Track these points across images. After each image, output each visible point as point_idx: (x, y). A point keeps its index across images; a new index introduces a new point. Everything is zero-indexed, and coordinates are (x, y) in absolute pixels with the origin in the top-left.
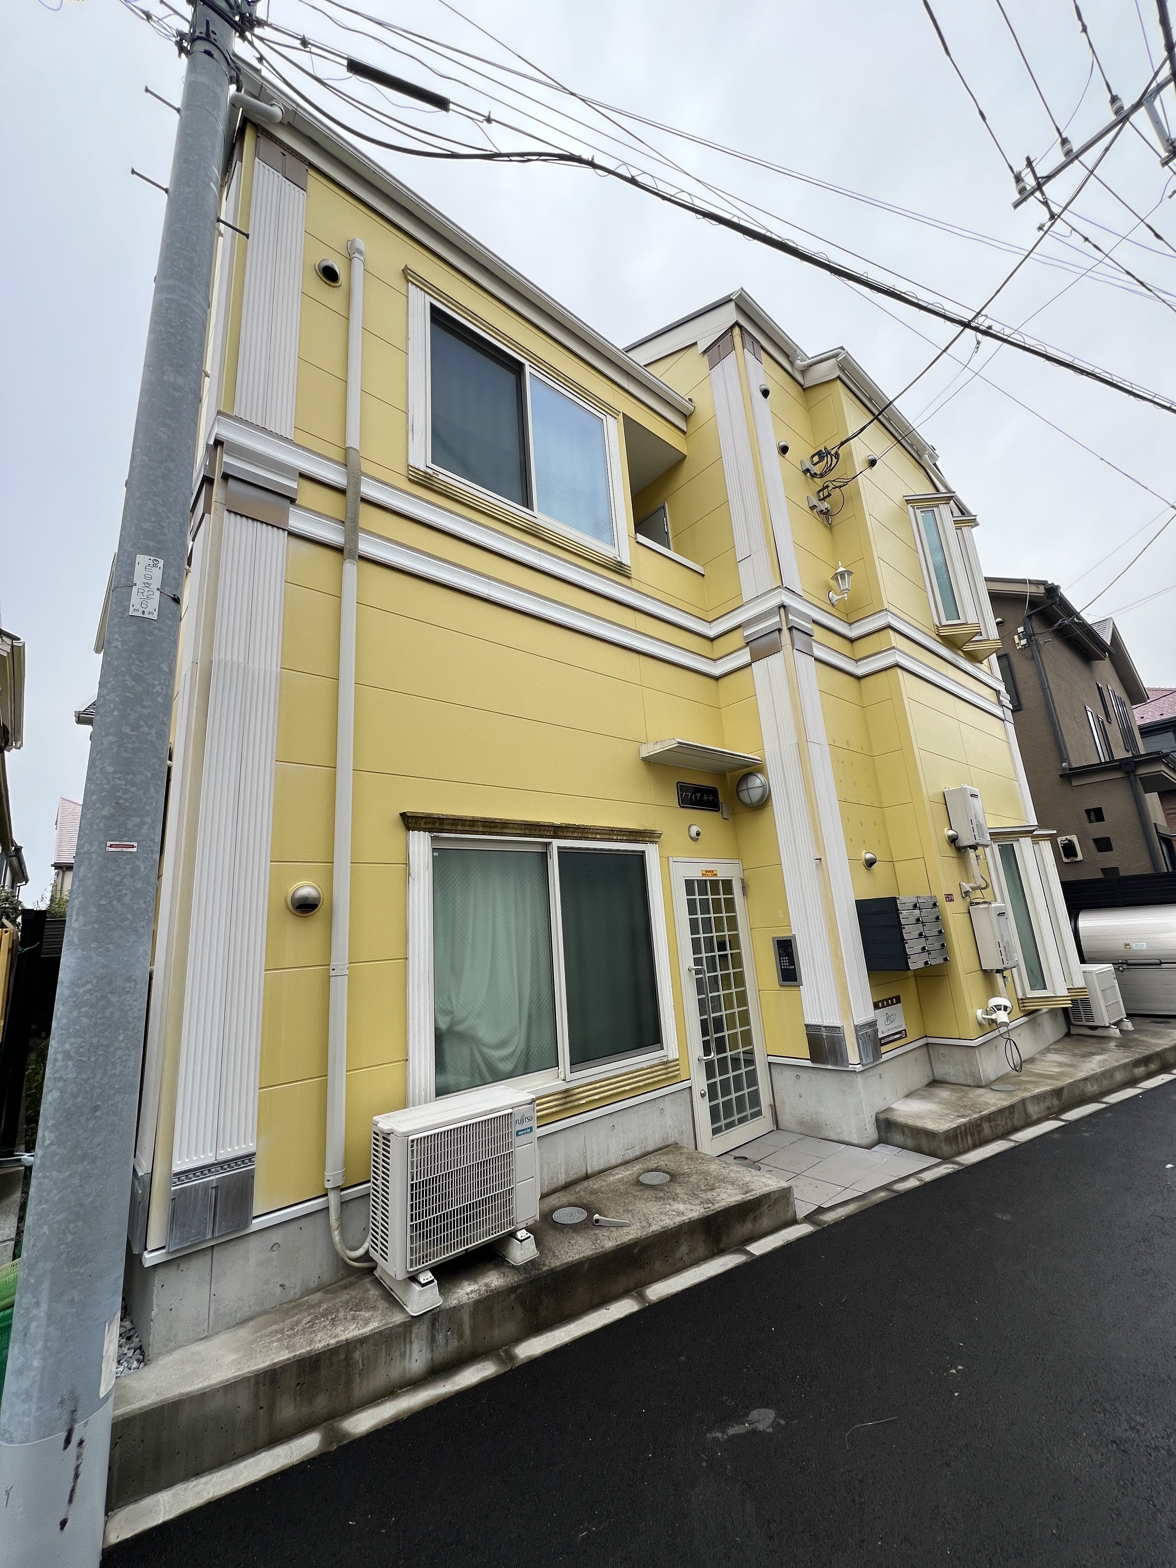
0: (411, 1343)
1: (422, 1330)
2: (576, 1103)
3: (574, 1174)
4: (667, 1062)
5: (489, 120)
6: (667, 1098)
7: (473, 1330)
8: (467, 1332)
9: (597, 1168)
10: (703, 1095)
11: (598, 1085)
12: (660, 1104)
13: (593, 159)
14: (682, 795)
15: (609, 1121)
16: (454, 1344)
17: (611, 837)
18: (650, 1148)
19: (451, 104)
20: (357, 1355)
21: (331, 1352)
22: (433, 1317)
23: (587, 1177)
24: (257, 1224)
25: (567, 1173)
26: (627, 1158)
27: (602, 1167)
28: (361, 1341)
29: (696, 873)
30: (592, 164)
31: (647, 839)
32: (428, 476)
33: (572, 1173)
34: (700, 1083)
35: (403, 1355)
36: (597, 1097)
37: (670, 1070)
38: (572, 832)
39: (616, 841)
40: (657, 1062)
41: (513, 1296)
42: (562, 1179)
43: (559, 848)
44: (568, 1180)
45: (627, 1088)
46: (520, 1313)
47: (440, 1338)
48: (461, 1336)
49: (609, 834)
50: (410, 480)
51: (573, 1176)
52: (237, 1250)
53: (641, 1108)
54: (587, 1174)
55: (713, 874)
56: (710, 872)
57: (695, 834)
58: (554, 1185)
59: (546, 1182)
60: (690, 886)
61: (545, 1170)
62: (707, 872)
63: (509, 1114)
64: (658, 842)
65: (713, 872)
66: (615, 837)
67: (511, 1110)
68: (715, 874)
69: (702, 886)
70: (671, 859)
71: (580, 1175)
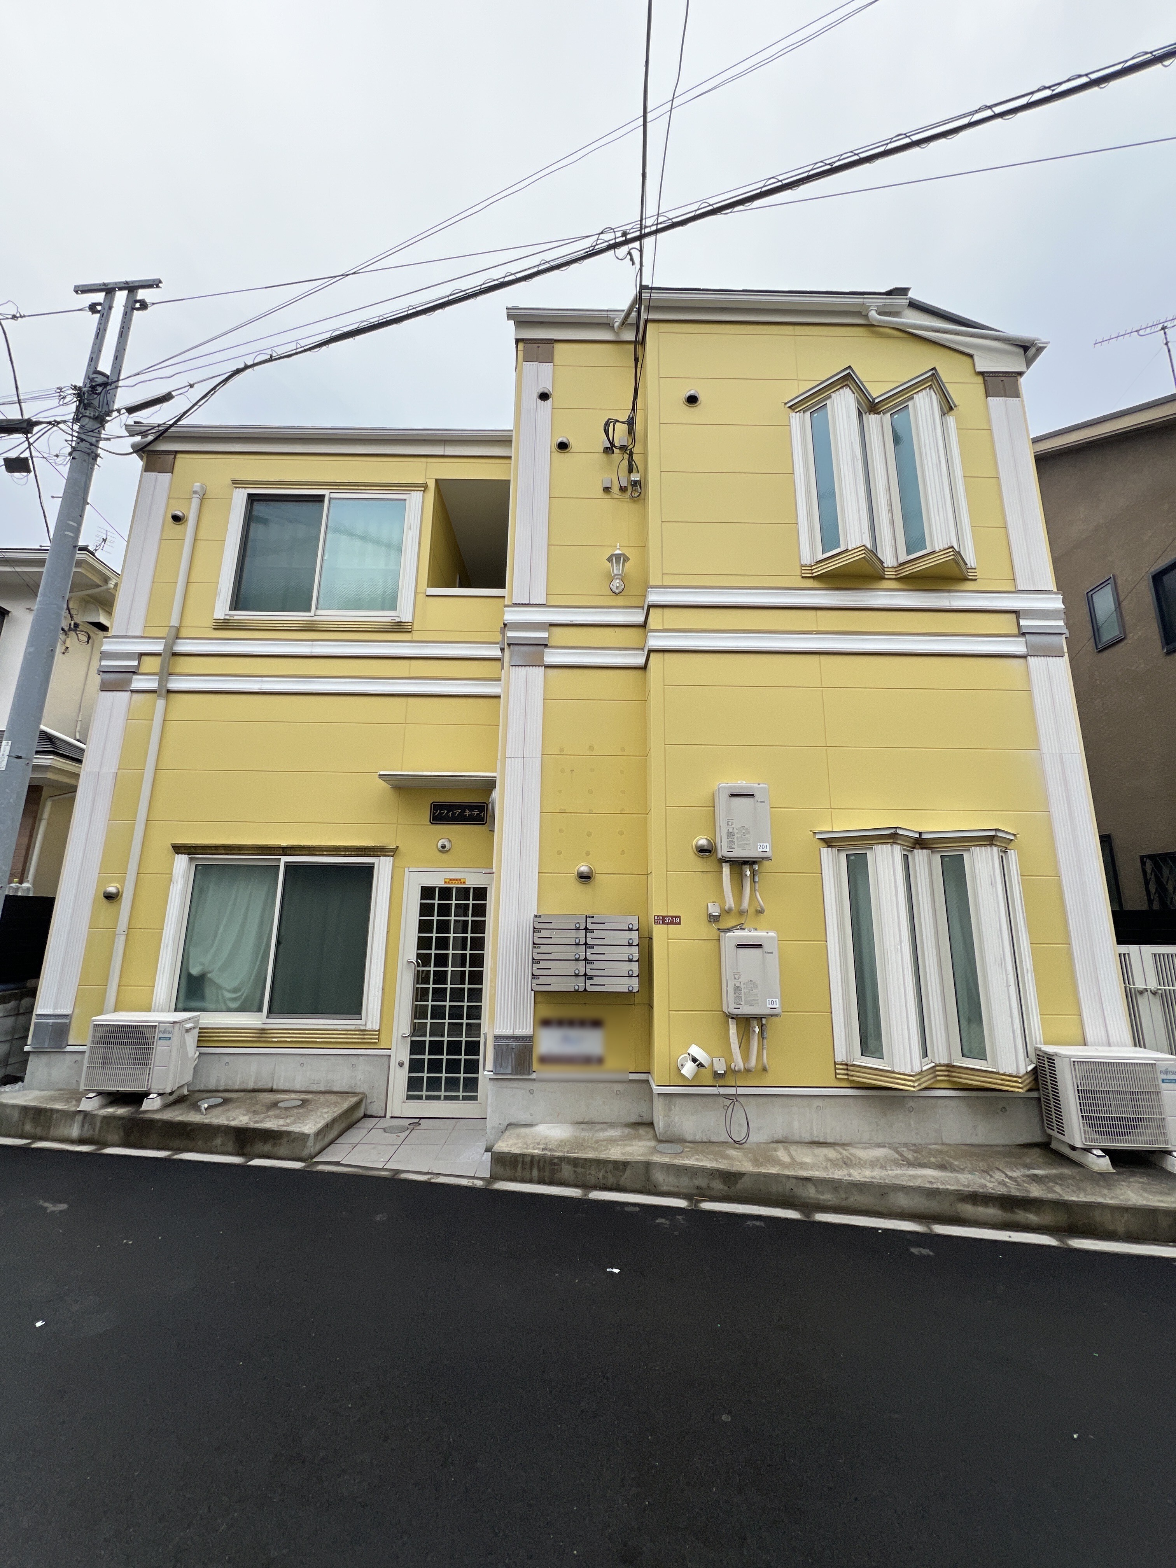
0: (74, 1123)
1: (79, 1118)
2: (269, 1039)
4: (365, 1030)
5: (191, 386)
6: (361, 1058)
7: (100, 1131)
8: (97, 1129)
9: (281, 1087)
10: (401, 1065)
11: (290, 1032)
12: (353, 1060)
13: (245, 364)
14: (434, 813)
15: (302, 1060)
16: (91, 1132)
17: (339, 853)
18: (335, 1089)
19: (172, 393)
20: (54, 1116)
21: (46, 1110)
22: (85, 1114)
23: (271, 1090)
24: (69, 1049)
25: (255, 1082)
26: (311, 1089)
27: (286, 1088)
28: (57, 1111)
29: (437, 881)
30: (247, 367)
31: (379, 853)
32: (227, 621)
33: (260, 1084)
34: (403, 1054)
35: (70, 1126)
36: (289, 1040)
37: (366, 1037)
38: (299, 851)
39: (345, 856)
40: (353, 1027)
41: (121, 1122)
42: (251, 1085)
43: (286, 862)
44: (256, 1087)
45: (318, 1040)
46: (122, 1133)
47: (86, 1126)
48: (94, 1131)
49: (336, 851)
50: (214, 629)
51: (260, 1086)
52: (59, 1057)
53: (332, 1058)
54: (272, 1088)
55: (461, 883)
56: (456, 880)
57: (443, 847)
58: (243, 1087)
59: (238, 1083)
60: (427, 892)
61: (239, 1076)
62: (454, 880)
63: (156, 1026)
64: (393, 856)
65: (462, 881)
66: (343, 853)
67: (157, 1024)
68: (464, 882)
69: (445, 892)
70: (406, 869)
71: (266, 1087)
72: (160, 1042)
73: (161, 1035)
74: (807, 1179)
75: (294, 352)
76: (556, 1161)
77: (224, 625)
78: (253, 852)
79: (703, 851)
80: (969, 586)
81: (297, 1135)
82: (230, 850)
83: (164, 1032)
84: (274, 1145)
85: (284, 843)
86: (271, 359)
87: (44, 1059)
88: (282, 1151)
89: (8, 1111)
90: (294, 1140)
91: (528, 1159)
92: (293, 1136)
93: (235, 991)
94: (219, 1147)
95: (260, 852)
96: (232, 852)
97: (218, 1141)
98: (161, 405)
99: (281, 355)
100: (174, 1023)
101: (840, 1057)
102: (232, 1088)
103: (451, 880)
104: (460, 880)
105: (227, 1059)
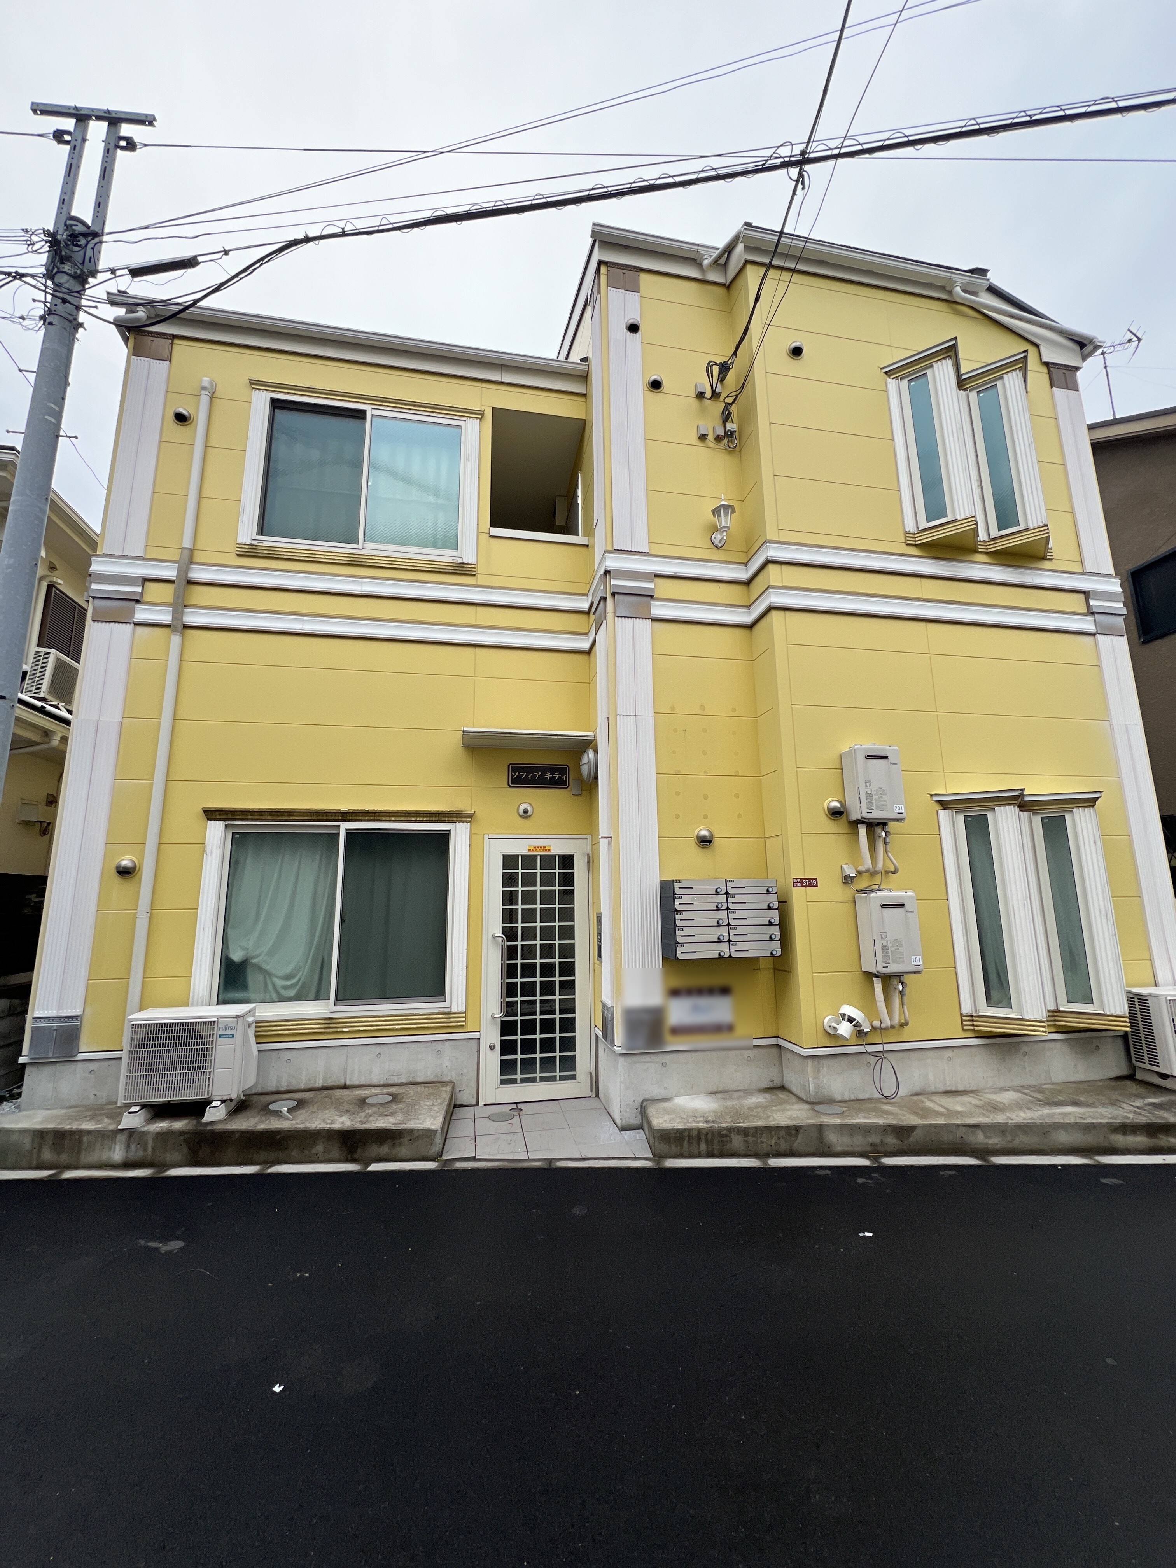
0: (115, 1143)
1: (122, 1137)
2: (339, 1030)
3: (331, 1082)
4: (449, 1013)
5: (226, 252)
6: (446, 1043)
7: (153, 1149)
8: (150, 1149)
9: (356, 1083)
10: (492, 1048)
11: (364, 1020)
12: (439, 1046)
13: (306, 235)
14: (512, 776)
15: (378, 1050)
16: (140, 1154)
17: (409, 819)
18: (419, 1080)
19: (198, 258)
20: (85, 1139)
21: (72, 1133)
22: (131, 1133)
23: (345, 1087)
24: (80, 1057)
25: (324, 1079)
26: (391, 1082)
27: (362, 1083)
28: (89, 1132)
29: (519, 848)
30: (307, 240)
31: (455, 819)
32: (254, 547)
33: (330, 1080)
34: (493, 1036)
35: (110, 1149)
36: (362, 1029)
37: (451, 1020)
38: (362, 816)
39: (415, 821)
40: (437, 1011)
41: (182, 1138)
42: (319, 1083)
43: (346, 829)
44: (326, 1085)
45: (397, 1027)
46: (185, 1150)
47: (133, 1146)
48: (145, 1150)
49: (406, 817)
50: (238, 555)
51: (330, 1083)
52: (70, 1068)
53: (413, 1045)
54: (345, 1084)
55: (546, 850)
56: (541, 847)
57: (526, 812)
58: (310, 1086)
59: (304, 1082)
60: (509, 861)
61: (304, 1073)
62: (538, 847)
63: (214, 1022)
64: (470, 822)
65: (547, 848)
66: (413, 819)
67: (216, 1020)
68: (549, 850)
69: (529, 861)
70: (486, 836)
71: (337, 1083)
72: (220, 1041)
73: (221, 1032)
74: (975, 1126)
75: (376, 229)
76: (725, 1132)
77: (250, 552)
78: (306, 818)
79: (836, 814)
80: (1047, 565)
81: (421, 1133)
82: (278, 815)
83: (225, 1028)
84: (394, 1146)
85: (344, 808)
86: (344, 234)
87: (47, 1071)
88: (403, 1151)
89: (14, 1138)
90: (417, 1138)
91: (695, 1133)
92: (416, 1134)
93: (288, 977)
94: (320, 1155)
95: (314, 818)
96: (280, 818)
97: (320, 1148)
98: (183, 271)
99: (361, 231)
100: (237, 1017)
101: (967, 1008)
102: (297, 1087)
103: (535, 847)
104: (545, 847)
105: (287, 1055)
